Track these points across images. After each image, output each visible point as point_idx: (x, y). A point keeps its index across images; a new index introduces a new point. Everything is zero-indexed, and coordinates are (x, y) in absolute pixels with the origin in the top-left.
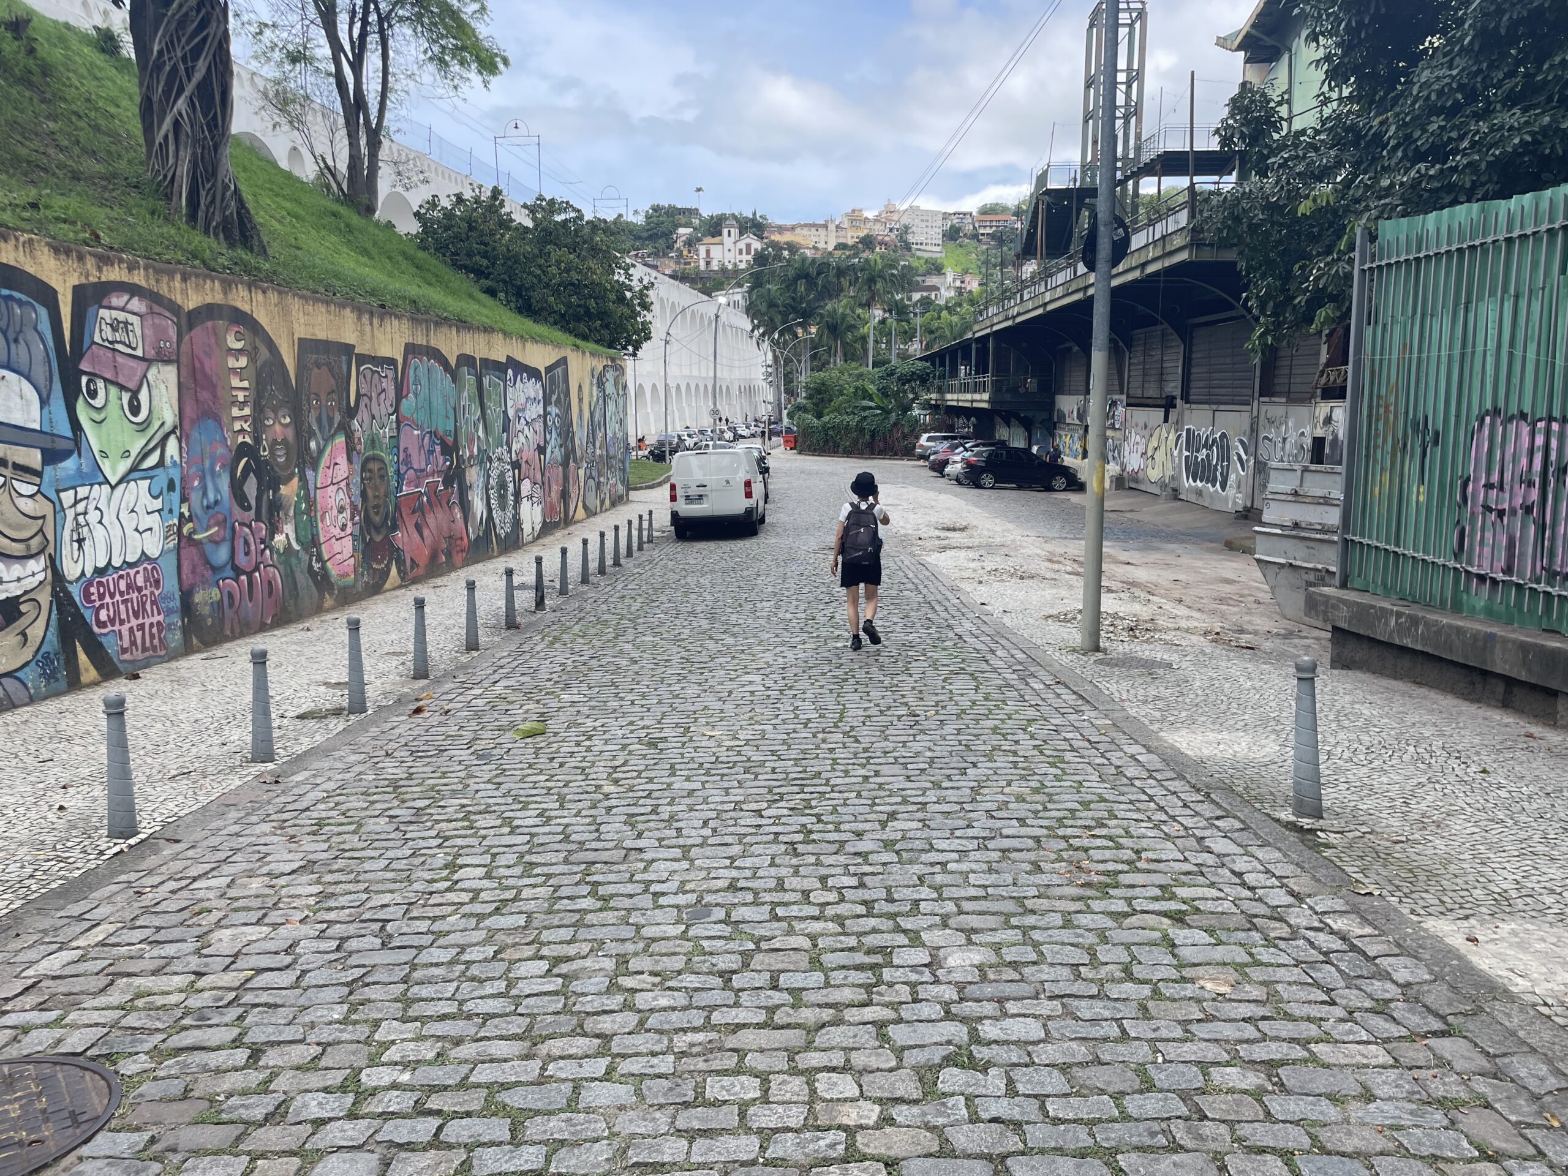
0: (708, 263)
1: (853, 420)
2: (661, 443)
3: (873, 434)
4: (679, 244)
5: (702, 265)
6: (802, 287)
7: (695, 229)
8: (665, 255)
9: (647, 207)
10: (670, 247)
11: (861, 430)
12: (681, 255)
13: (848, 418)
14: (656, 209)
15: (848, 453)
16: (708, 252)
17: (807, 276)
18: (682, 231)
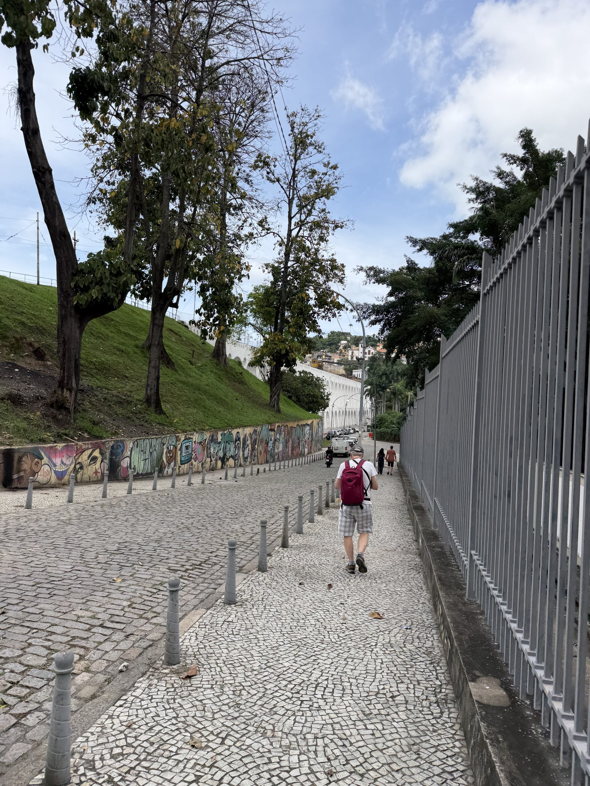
0: (352, 358)
1: (389, 431)
2: (329, 434)
3: (395, 435)
4: (341, 348)
5: (350, 359)
6: (384, 378)
7: (348, 341)
8: (335, 352)
9: (329, 332)
10: (337, 349)
11: (392, 434)
12: (341, 352)
13: (388, 430)
14: (333, 333)
15: (388, 441)
16: (353, 353)
17: (386, 374)
18: (343, 342)
